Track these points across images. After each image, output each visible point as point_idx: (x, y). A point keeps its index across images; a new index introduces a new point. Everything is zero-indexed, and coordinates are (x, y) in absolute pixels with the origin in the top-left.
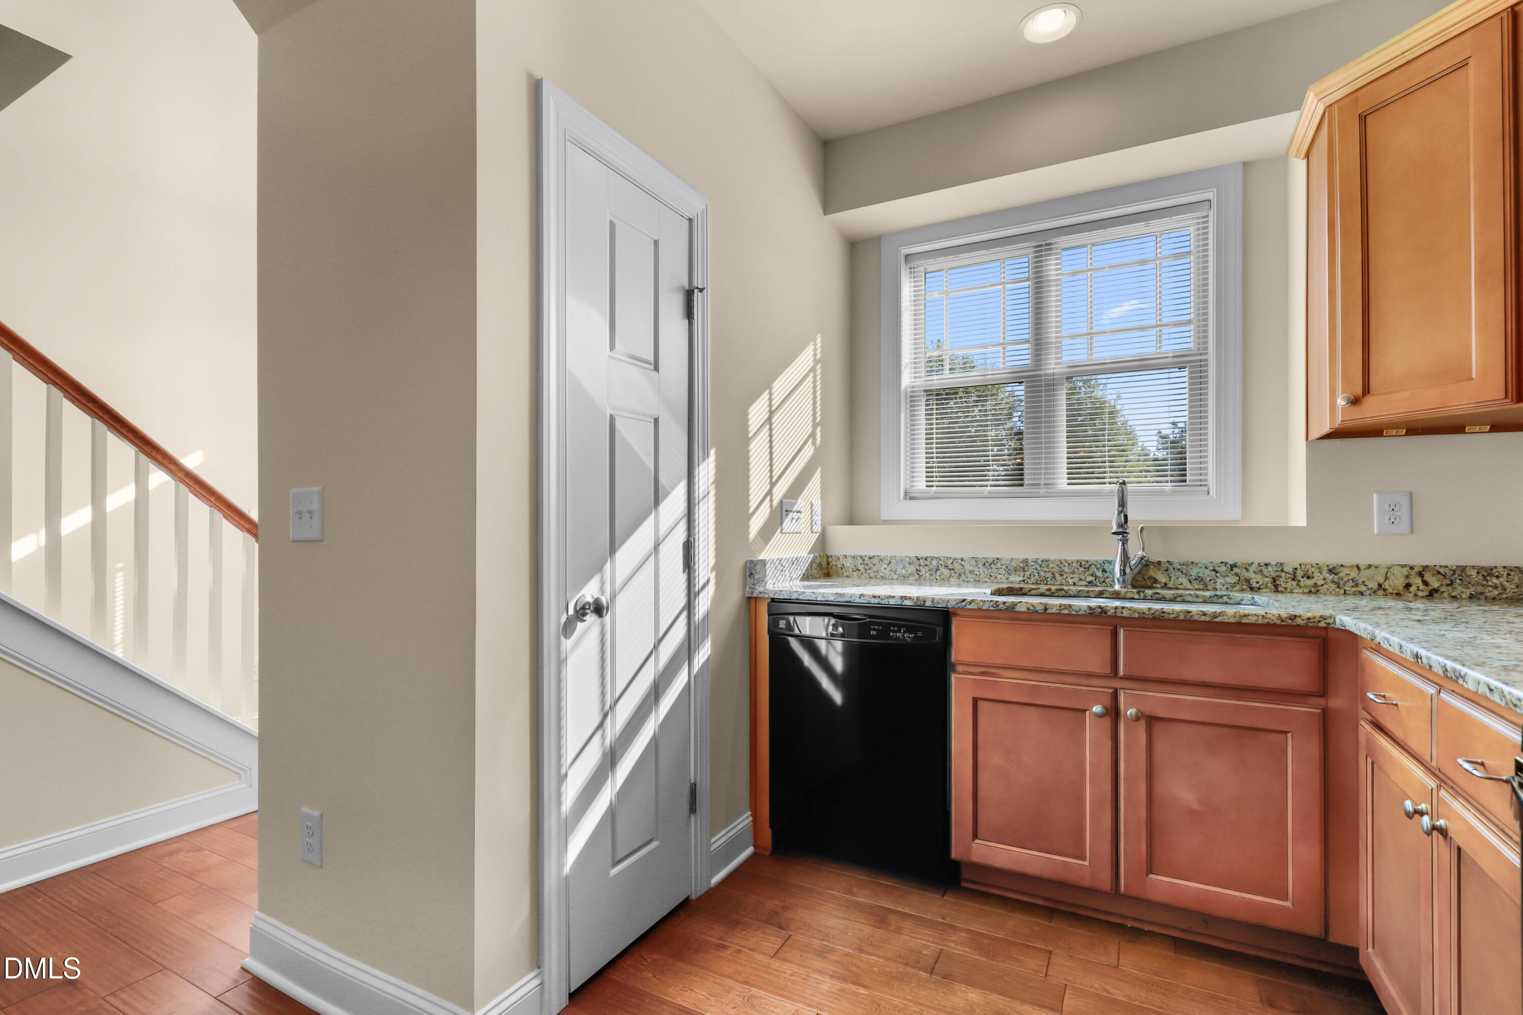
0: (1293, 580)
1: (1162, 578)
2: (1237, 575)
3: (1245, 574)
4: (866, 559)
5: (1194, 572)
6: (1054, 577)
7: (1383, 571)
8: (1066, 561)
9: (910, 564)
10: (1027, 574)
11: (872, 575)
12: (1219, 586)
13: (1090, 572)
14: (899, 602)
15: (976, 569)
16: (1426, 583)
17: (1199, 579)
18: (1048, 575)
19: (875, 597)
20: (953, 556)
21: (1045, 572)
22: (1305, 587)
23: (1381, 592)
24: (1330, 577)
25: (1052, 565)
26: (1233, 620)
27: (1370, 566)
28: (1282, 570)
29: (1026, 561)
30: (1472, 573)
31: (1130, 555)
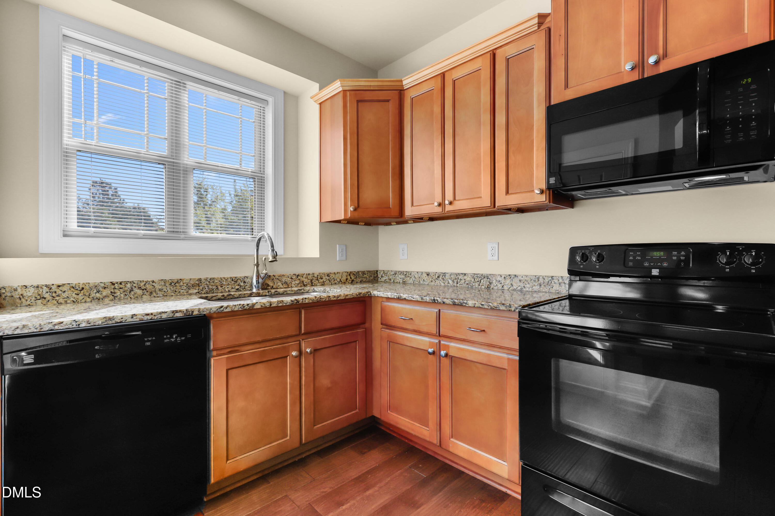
0: (317, 280)
1: (271, 284)
2: (299, 279)
4: (54, 289)
5: (284, 279)
6: (218, 288)
7: (341, 274)
8: (224, 278)
9: (105, 288)
10: (201, 287)
11: (61, 300)
12: (293, 285)
13: (238, 284)
14: (171, 315)
15: (164, 287)
16: (351, 278)
17: (286, 283)
18: (214, 287)
19: (147, 315)
20: (145, 280)
21: (212, 285)
22: (321, 282)
23: (340, 283)
24: (328, 278)
25: (216, 281)
27: (338, 273)
28: (314, 276)
29: (200, 280)
30: (360, 273)
31: (260, 273)
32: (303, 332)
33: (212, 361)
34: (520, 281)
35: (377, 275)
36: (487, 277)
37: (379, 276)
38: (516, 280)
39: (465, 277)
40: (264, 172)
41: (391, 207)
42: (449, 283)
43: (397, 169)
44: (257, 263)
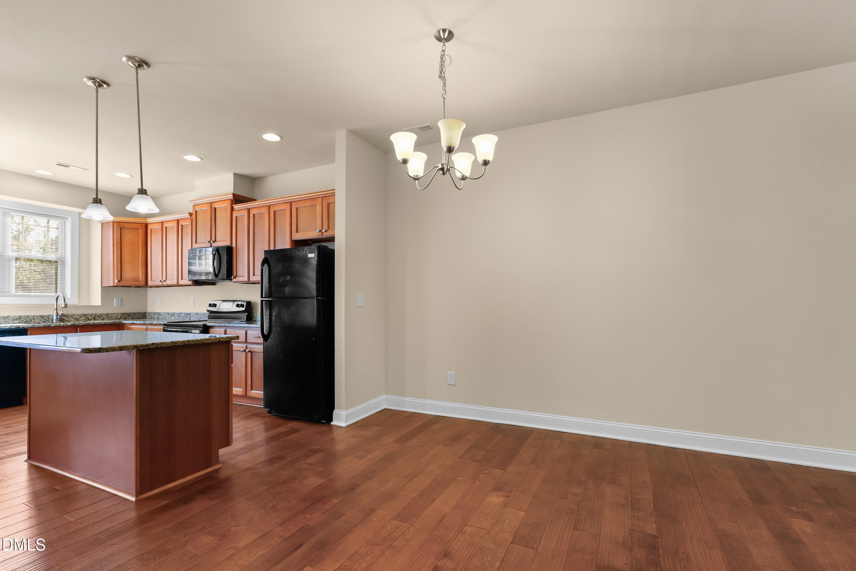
0: (99, 317)
1: (66, 319)
2: (86, 317)
3: (88, 317)
5: (75, 317)
7: (116, 314)
12: (81, 320)
16: (124, 316)
21: (28, 318)
22: (101, 319)
24: (106, 316)
26: (103, 324)
27: (114, 314)
28: (96, 315)
30: (132, 314)
31: (58, 313)
34: (200, 315)
35: (146, 315)
36: (189, 314)
37: (147, 315)
38: (198, 315)
39: (182, 315)
40: (65, 257)
41: (140, 280)
42: (176, 318)
43: (144, 263)
44: (57, 308)
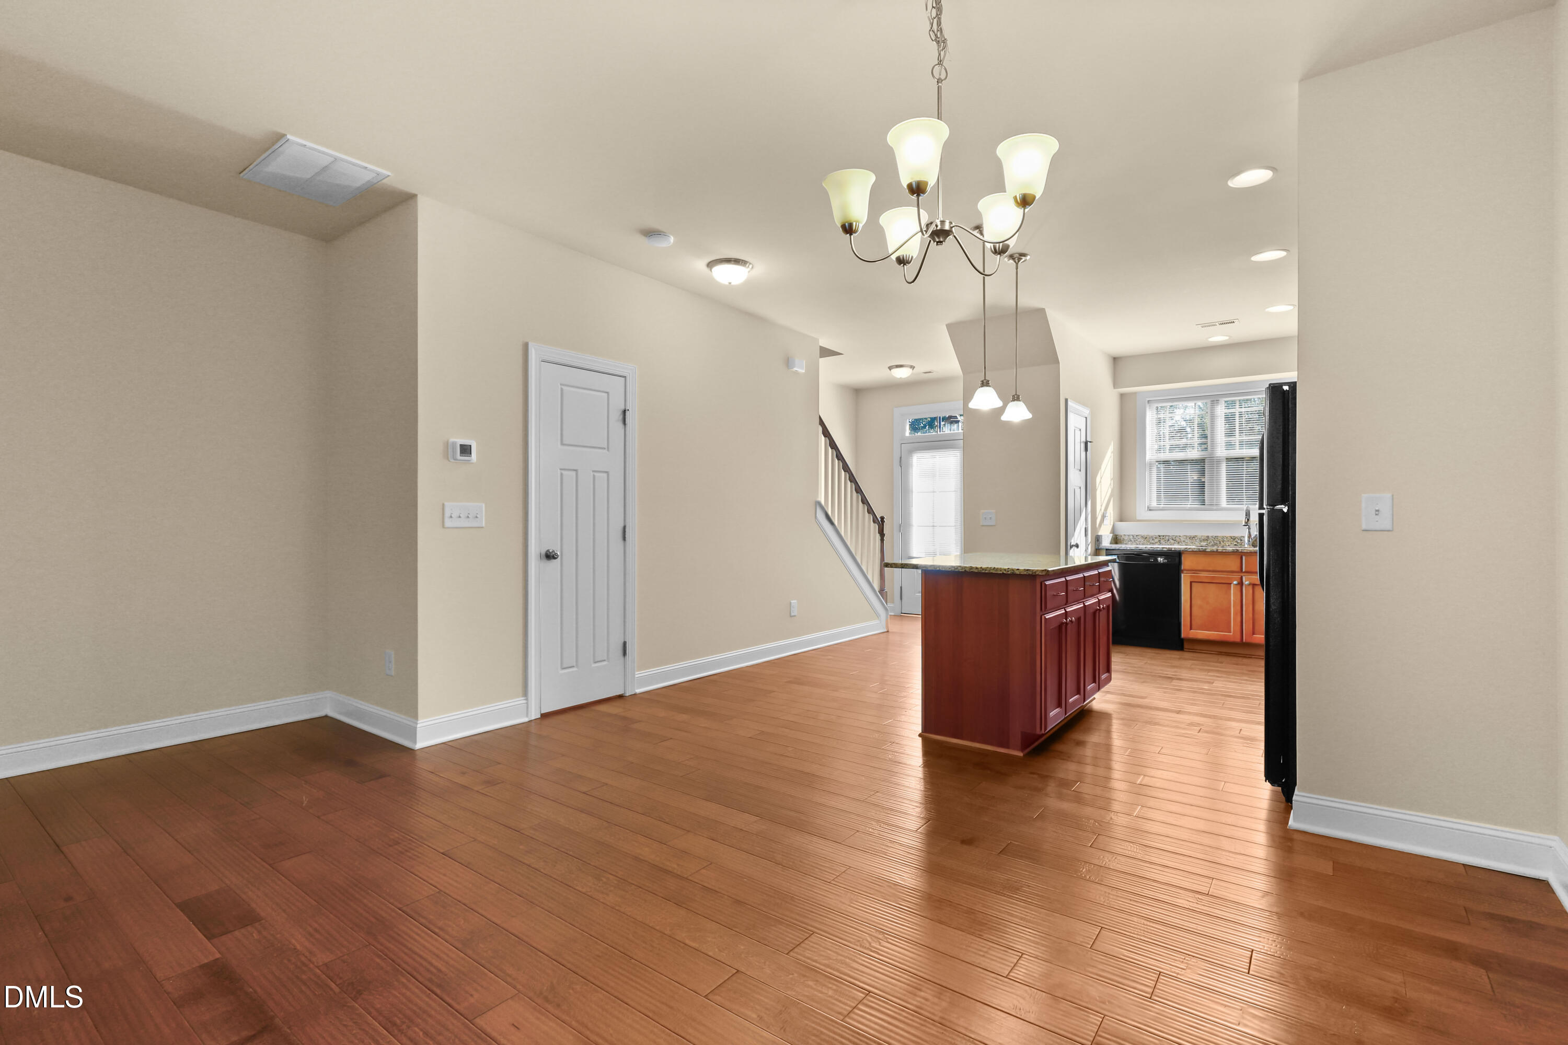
4: (1135, 536)
6: (1220, 540)
9: (1156, 538)
10: (1209, 542)
11: (1138, 543)
14: (1161, 549)
18: (1218, 542)
21: (1216, 539)
25: (1219, 538)
29: (1208, 537)
32: (1244, 570)
33: (1182, 575)
